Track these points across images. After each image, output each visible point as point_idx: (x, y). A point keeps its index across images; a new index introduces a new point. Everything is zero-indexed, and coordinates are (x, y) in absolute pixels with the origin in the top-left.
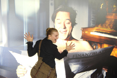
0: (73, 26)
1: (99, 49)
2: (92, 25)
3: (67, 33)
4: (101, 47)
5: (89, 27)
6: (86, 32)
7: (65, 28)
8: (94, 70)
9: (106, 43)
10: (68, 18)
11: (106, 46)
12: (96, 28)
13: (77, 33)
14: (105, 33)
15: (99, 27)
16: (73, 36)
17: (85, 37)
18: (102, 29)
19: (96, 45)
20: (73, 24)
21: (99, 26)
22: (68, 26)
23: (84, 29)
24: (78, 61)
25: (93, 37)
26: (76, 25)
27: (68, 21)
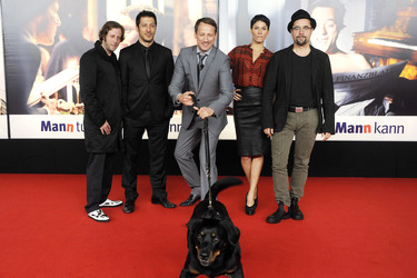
0: (338, 31)
1: (380, 67)
2: (371, 27)
3: (329, 42)
4: (385, 64)
5: (366, 31)
6: (361, 40)
7: (326, 33)
8: (371, 101)
9: (394, 57)
10: (332, 17)
11: (392, 62)
12: (378, 32)
13: (345, 42)
14: (393, 41)
15: (384, 31)
16: (339, 46)
17: (358, 49)
18: (388, 34)
19: (376, 61)
20: (339, 26)
21: (384, 29)
22: (331, 31)
23: (357, 35)
24: (346, 87)
25: (373, 48)
26: (345, 29)
27: (331, 22)
